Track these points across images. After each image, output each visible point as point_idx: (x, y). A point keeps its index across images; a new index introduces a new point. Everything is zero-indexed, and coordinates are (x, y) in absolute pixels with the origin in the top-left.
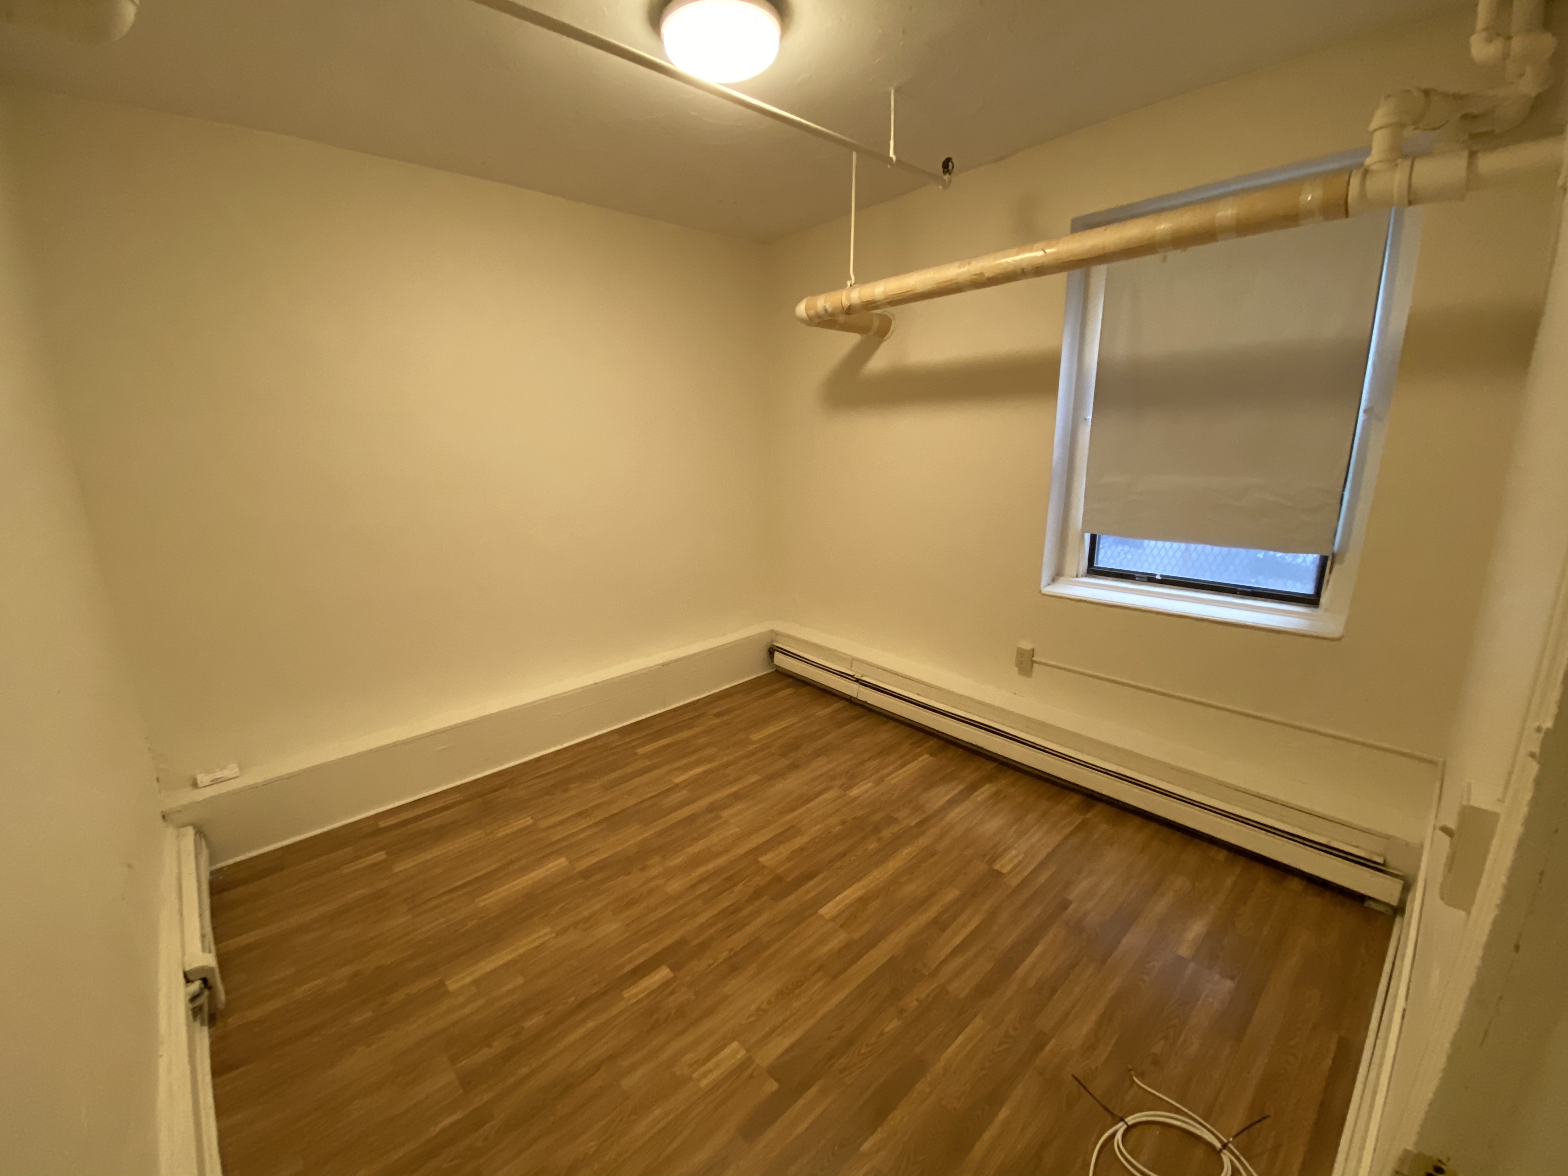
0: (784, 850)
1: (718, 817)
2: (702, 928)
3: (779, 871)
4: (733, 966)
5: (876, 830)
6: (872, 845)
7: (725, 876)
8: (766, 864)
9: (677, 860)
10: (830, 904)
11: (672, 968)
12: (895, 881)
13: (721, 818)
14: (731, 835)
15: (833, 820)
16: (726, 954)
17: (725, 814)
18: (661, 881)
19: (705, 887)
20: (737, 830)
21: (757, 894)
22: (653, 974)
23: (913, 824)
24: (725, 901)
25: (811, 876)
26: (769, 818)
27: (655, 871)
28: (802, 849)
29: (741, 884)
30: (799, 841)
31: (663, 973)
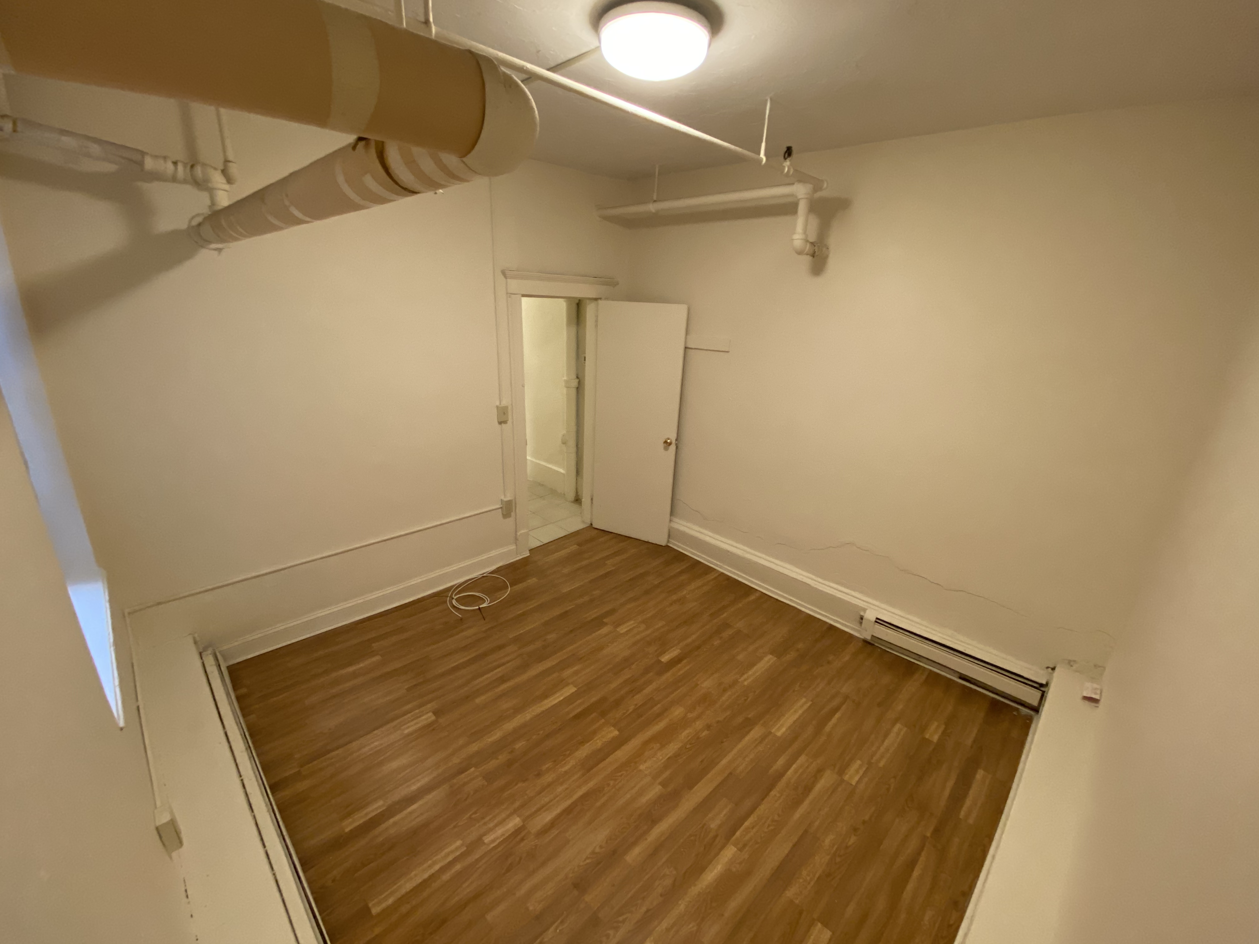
0: (598, 742)
1: (664, 784)
2: (650, 682)
3: (603, 720)
4: (627, 662)
5: (509, 764)
6: (520, 745)
7: (643, 718)
8: (612, 728)
9: (685, 734)
10: (568, 694)
11: (660, 662)
12: (518, 710)
13: (660, 784)
14: (645, 762)
15: (548, 778)
16: (633, 667)
17: (656, 790)
18: (690, 715)
19: (657, 709)
20: (642, 767)
21: (617, 703)
22: (670, 659)
23: (473, 769)
24: (639, 699)
25: (578, 717)
26: (612, 783)
27: (699, 724)
28: (582, 743)
29: (630, 711)
30: (583, 752)
31: (665, 658)
